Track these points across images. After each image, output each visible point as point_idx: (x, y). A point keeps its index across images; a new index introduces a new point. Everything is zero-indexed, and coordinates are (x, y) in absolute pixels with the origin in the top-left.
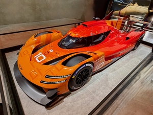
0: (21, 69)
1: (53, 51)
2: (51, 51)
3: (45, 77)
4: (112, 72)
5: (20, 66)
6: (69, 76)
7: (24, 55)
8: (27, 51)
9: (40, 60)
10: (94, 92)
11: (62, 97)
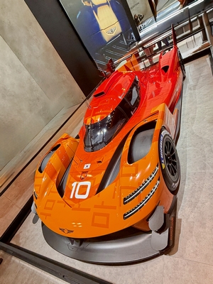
0: (69, 232)
1: (89, 165)
2: (87, 166)
3: (125, 203)
4: (192, 123)
5: (63, 230)
6: (157, 168)
7: (51, 209)
8: (48, 201)
9: (84, 194)
10: (204, 167)
11: (172, 215)
